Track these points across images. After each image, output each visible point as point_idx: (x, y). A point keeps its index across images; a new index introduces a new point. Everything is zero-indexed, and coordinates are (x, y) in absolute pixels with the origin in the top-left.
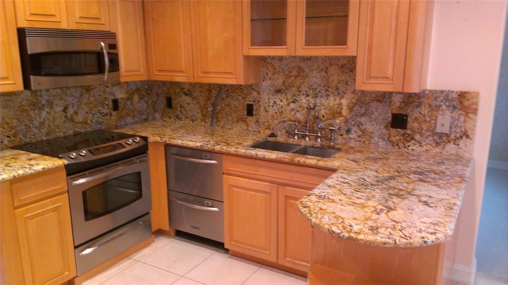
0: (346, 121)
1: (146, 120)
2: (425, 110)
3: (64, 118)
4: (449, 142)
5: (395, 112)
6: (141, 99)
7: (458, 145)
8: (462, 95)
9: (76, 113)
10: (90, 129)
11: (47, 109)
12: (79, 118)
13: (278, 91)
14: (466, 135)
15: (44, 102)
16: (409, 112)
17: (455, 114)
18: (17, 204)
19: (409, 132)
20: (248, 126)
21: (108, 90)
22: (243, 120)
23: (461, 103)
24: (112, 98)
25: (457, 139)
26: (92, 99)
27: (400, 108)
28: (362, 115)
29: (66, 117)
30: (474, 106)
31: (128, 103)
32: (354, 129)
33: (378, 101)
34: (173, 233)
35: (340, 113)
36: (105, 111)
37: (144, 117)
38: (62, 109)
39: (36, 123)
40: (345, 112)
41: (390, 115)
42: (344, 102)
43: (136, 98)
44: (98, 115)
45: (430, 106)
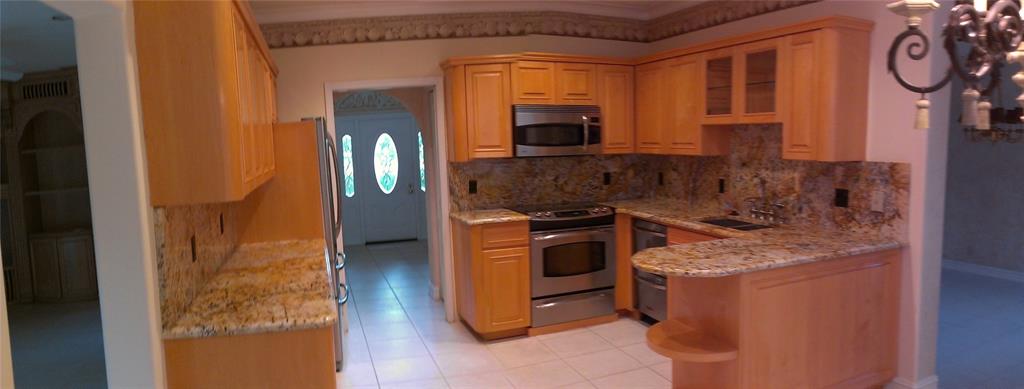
0: (799, 198)
1: (640, 197)
2: (862, 185)
3: (554, 187)
4: (884, 223)
5: (838, 187)
6: (636, 174)
7: (891, 226)
8: (893, 167)
9: (566, 183)
10: (578, 200)
11: (540, 178)
12: (569, 189)
13: (744, 164)
14: (897, 214)
15: (537, 171)
16: (849, 188)
17: (888, 190)
18: (485, 246)
19: (850, 210)
20: (720, 204)
21: (600, 163)
22: (716, 197)
23: (892, 176)
24: (604, 171)
25: (889, 220)
26: (583, 171)
27: (842, 183)
28: (812, 191)
29: (556, 186)
30: (903, 180)
31: (621, 178)
32: (805, 207)
33: (824, 175)
34: (638, 316)
35: (793, 189)
36: (595, 184)
37: (639, 194)
38: (553, 178)
39: (529, 189)
40: (797, 188)
41: (833, 190)
42: (796, 175)
43: (631, 173)
44: (588, 187)
45: (867, 180)
